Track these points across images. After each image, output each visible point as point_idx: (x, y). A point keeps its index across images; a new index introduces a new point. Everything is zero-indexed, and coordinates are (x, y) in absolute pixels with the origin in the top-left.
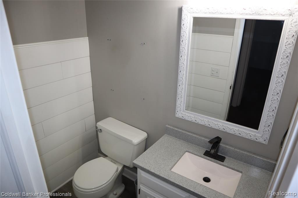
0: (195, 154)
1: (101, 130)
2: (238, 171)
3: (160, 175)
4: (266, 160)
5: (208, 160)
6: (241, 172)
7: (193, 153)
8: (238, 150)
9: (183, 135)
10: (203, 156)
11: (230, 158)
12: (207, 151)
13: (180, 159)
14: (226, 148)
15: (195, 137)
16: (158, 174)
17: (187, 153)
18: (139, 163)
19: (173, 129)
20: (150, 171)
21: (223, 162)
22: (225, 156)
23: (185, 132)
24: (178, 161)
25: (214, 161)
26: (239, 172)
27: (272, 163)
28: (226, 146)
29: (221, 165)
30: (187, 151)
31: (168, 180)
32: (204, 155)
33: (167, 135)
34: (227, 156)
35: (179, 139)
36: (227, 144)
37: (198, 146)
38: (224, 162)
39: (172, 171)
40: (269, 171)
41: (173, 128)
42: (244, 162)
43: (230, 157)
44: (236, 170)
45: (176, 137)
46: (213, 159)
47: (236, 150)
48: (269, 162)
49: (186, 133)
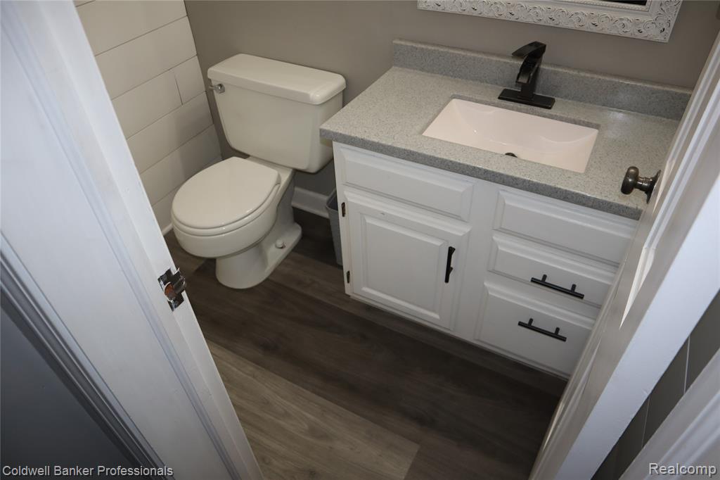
0: (477, 101)
1: (221, 85)
2: (588, 125)
3: (395, 146)
4: (660, 88)
5: (512, 109)
6: (597, 127)
7: (470, 100)
8: (588, 75)
9: (440, 58)
10: (498, 101)
11: (566, 100)
12: (505, 90)
13: (439, 112)
14: (556, 73)
15: (474, 59)
16: (390, 144)
17: (454, 101)
18: (337, 128)
19: (415, 48)
20: (369, 141)
21: (550, 108)
22: (554, 97)
23: (446, 50)
24: (435, 116)
25: (527, 110)
26: (592, 127)
27: (676, 93)
28: (556, 69)
29: (544, 116)
30: (454, 97)
31: (416, 153)
32: (499, 98)
33: (397, 68)
34: (558, 97)
35: (429, 74)
36: (558, 66)
37: (481, 82)
38: (552, 110)
39: (425, 137)
40: (664, 117)
41: (414, 45)
42: (604, 105)
43: (566, 97)
44: (584, 122)
45: (422, 70)
46: (523, 106)
47: (582, 74)
48: (667, 92)
49: (448, 52)
